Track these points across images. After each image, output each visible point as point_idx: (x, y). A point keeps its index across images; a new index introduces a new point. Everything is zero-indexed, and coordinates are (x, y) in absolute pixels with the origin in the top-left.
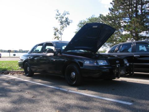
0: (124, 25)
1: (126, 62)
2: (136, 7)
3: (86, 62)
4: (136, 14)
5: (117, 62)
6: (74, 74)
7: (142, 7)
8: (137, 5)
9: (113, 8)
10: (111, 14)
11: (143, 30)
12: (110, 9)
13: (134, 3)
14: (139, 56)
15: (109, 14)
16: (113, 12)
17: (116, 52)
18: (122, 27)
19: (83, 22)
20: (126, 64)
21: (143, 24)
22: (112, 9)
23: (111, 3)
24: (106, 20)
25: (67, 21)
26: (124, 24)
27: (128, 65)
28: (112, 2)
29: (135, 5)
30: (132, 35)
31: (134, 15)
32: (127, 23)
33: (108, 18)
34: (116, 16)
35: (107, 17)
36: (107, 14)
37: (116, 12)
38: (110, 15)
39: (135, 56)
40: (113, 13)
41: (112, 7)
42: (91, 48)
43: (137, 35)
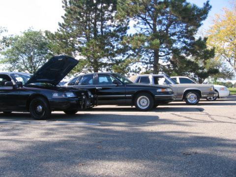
0: (79, 47)
1: (90, 94)
2: (95, 25)
3: (54, 95)
4: (95, 34)
5: (83, 94)
6: (41, 108)
7: (102, 24)
8: (96, 22)
9: (65, 24)
10: (61, 31)
11: (104, 56)
12: (60, 24)
13: (92, 18)
14: (101, 88)
15: (58, 30)
16: (64, 28)
17: (77, 84)
18: (77, 50)
19: (14, 37)
20: (91, 96)
21: (103, 48)
22: (63, 24)
23: (62, 17)
24: (54, 39)
25: (5, 41)
26: (79, 45)
27: (92, 96)
28: (64, 15)
29: (93, 21)
30: (90, 62)
31: (93, 36)
32: (83, 44)
33: (57, 37)
34: (69, 35)
35: (56, 35)
36: (57, 31)
37: (68, 29)
38: (61, 33)
39: (97, 88)
40: (64, 30)
41: (64, 22)
42: (52, 80)
43: (96, 62)
